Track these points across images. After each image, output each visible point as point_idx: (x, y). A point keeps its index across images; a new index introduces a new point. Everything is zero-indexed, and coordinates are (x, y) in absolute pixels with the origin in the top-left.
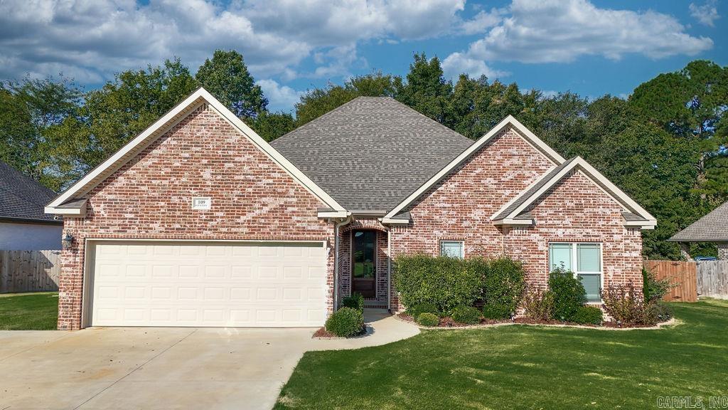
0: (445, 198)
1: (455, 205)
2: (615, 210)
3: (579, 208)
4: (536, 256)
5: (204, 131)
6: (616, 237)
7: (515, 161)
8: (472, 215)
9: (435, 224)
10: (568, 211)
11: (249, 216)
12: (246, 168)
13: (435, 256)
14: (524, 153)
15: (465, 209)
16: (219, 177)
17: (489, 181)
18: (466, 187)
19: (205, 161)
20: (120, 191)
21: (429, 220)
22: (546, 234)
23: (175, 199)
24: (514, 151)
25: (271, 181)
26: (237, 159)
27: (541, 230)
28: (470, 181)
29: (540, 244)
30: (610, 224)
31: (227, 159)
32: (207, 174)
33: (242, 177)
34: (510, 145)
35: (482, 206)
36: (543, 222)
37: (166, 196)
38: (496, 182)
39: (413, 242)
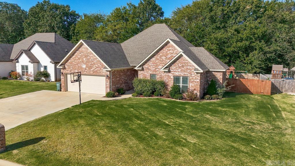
0: (152, 62)
1: (154, 64)
2: (193, 67)
3: (183, 66)
4: (170, 80)
5: (83, 49)
6: (193, 75)
7: (171, 51)
8: (159, 67)
9: (149, 69)
10: (180, 67)
11: (93, 69)
12: (92, 58)
13: (149, 78)
14: (173, 49)
15: (157, 66)
16: (87, 60)
17: (164, 58)
18: (157, 59)
19: (84, 56)
20: (70, 63)
21: (148, 68)
22: (173, 74)
23: (79, 65)
24: (171, 48)
25: (96, 61)
26: (90, 56)
27: (172, 73)
28: (158, 57)
29: (171, 76)
30: (191, 71)
31: (88, 56)
32: (84, 59)
33: (91, 60)
34: (170, 47)
35: (161, 65)
36: (173, 70)
37: (77, 64)
38: (165, 58)
39: (144, 74)
